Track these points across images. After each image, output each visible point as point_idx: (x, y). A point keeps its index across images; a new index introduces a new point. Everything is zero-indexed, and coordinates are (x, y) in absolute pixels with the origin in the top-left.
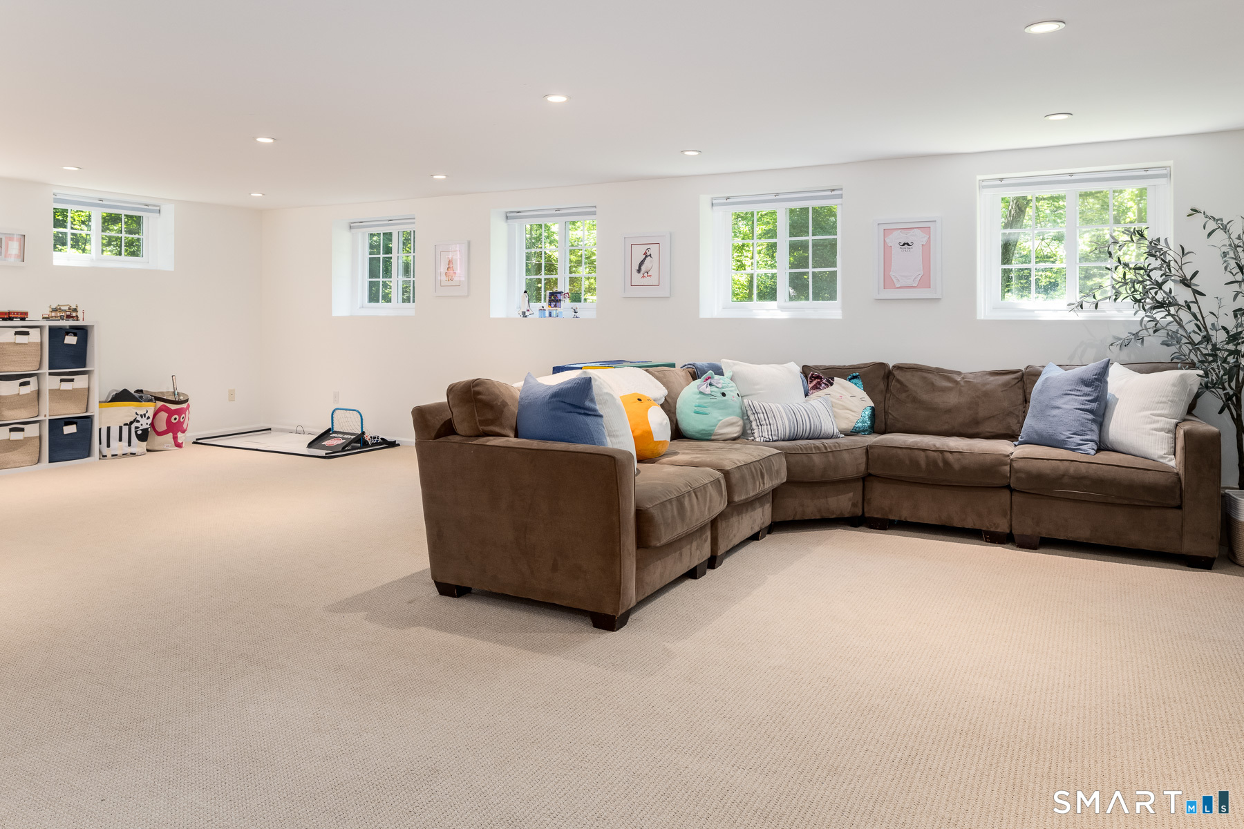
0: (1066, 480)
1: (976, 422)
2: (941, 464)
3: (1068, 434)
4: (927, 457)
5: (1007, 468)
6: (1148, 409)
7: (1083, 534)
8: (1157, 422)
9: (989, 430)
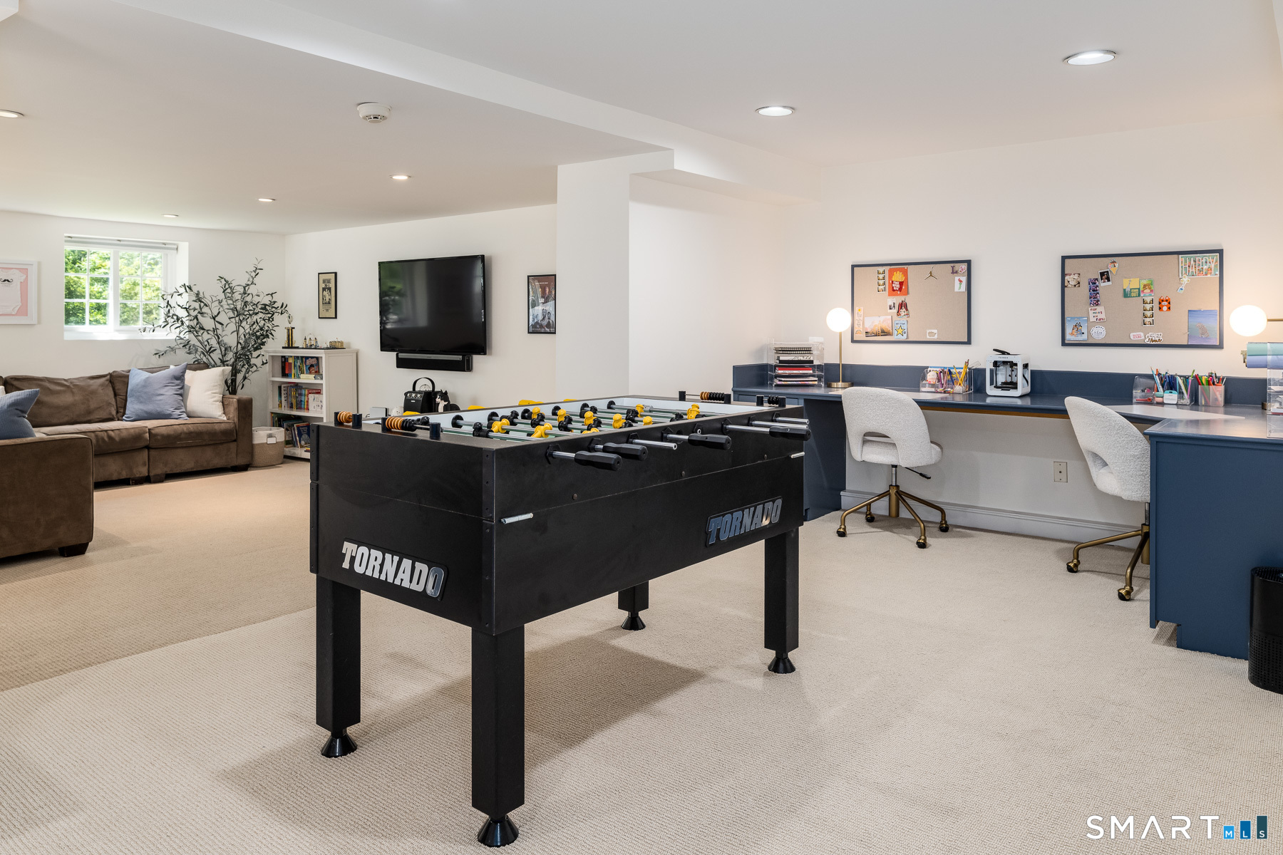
0: (183, 436)
1: (89, 412)
2: (106, 439)
3: (172, 409)
4: (96, 436)
5: (147, 435)
6: (209, 390)
7: (189, 466)
8: (215, 397)
9: (98, 417)
